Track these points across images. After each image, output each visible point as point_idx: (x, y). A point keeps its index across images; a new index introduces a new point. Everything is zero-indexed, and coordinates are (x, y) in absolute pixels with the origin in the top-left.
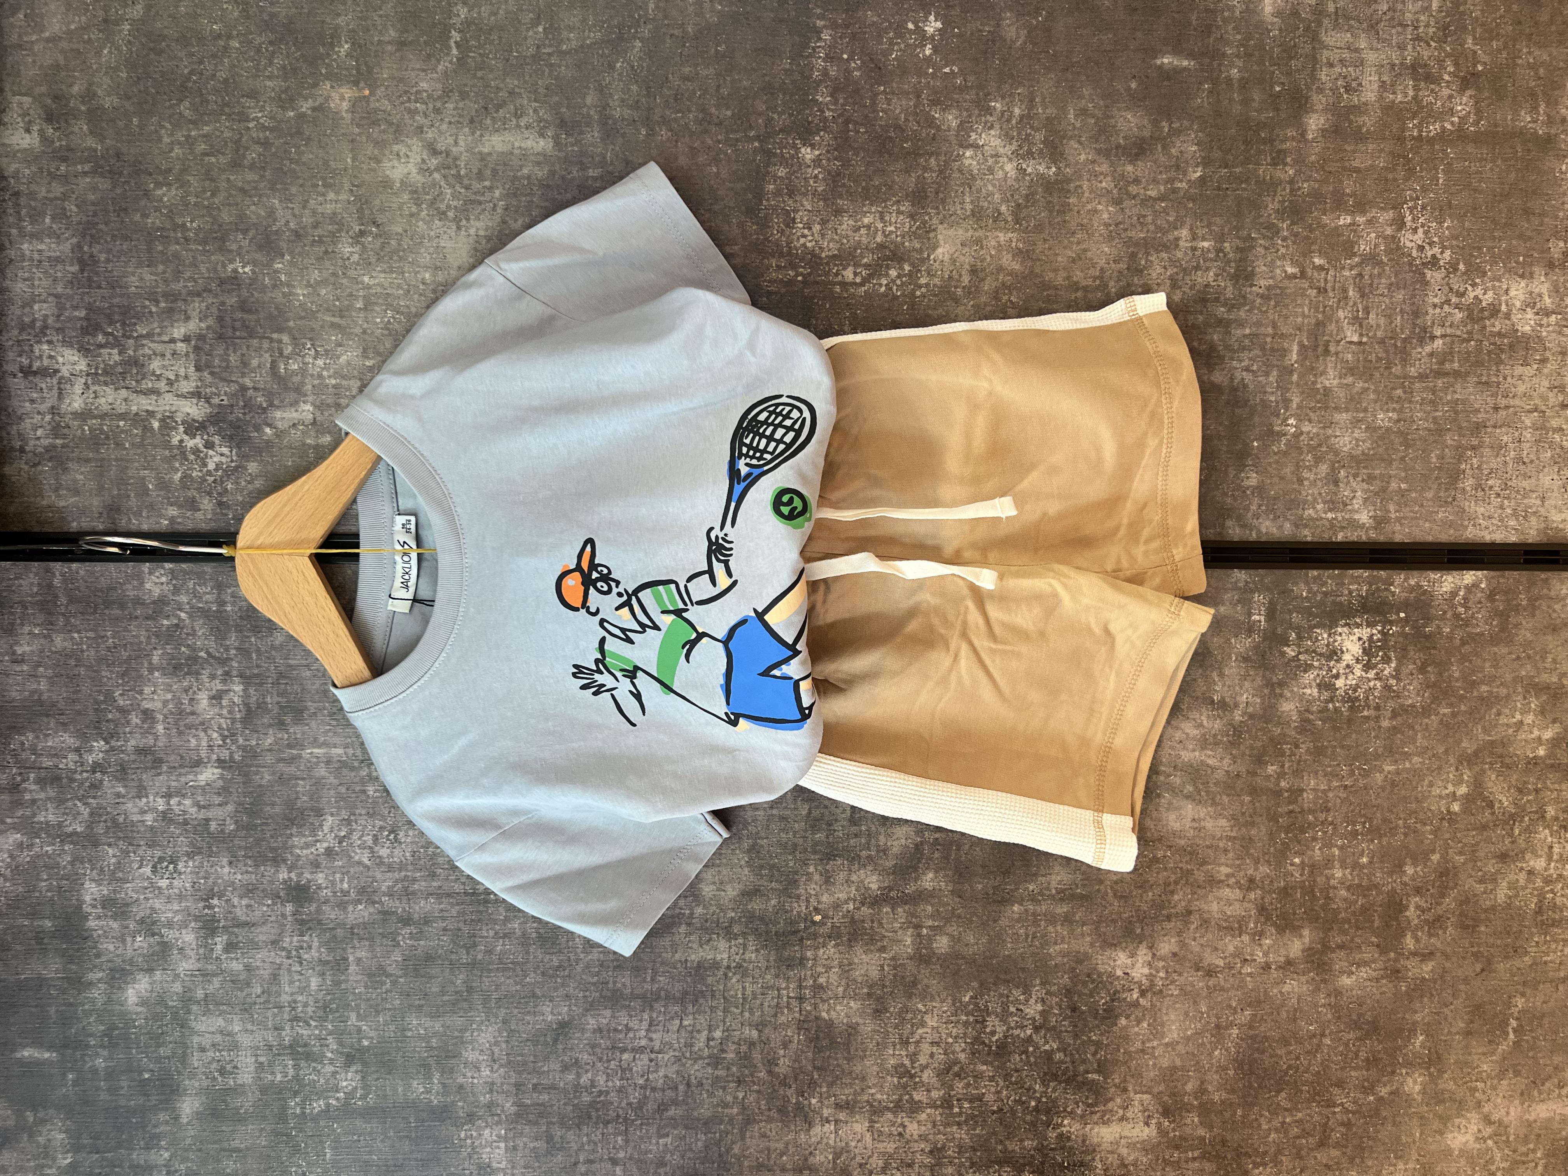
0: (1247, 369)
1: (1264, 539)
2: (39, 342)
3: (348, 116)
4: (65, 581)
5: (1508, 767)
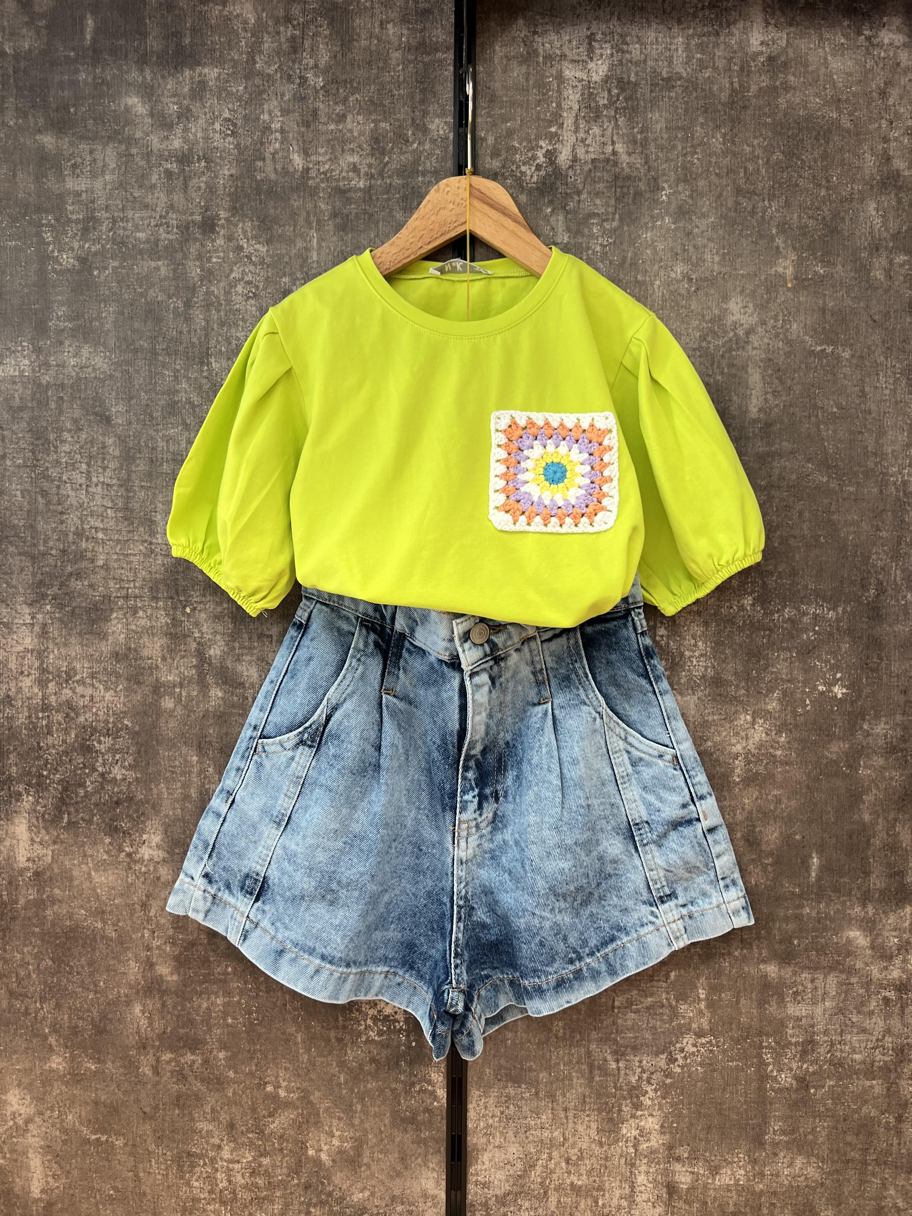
2: (612, 48)
4: (440, 61)
5: (299, 1127)
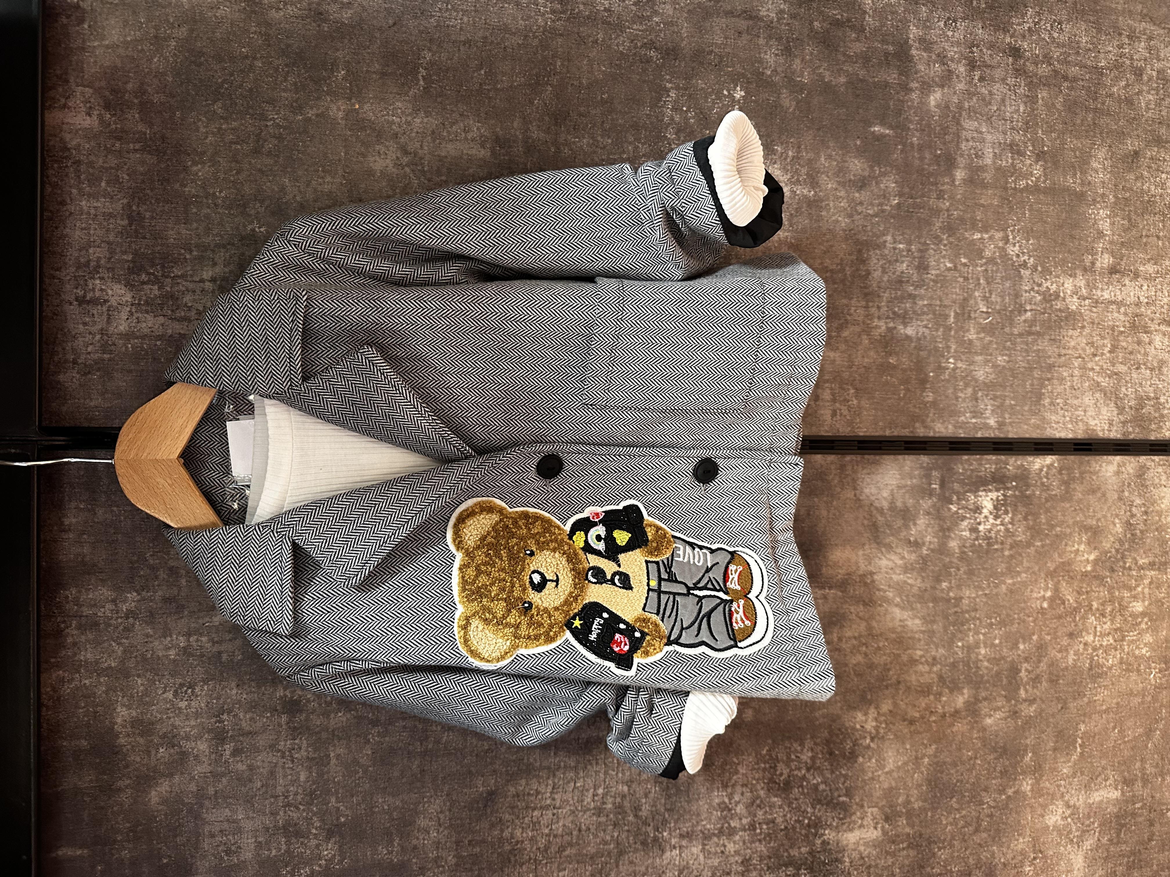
0: (926, 327)
1: (937, 435)
3: (344, 122)
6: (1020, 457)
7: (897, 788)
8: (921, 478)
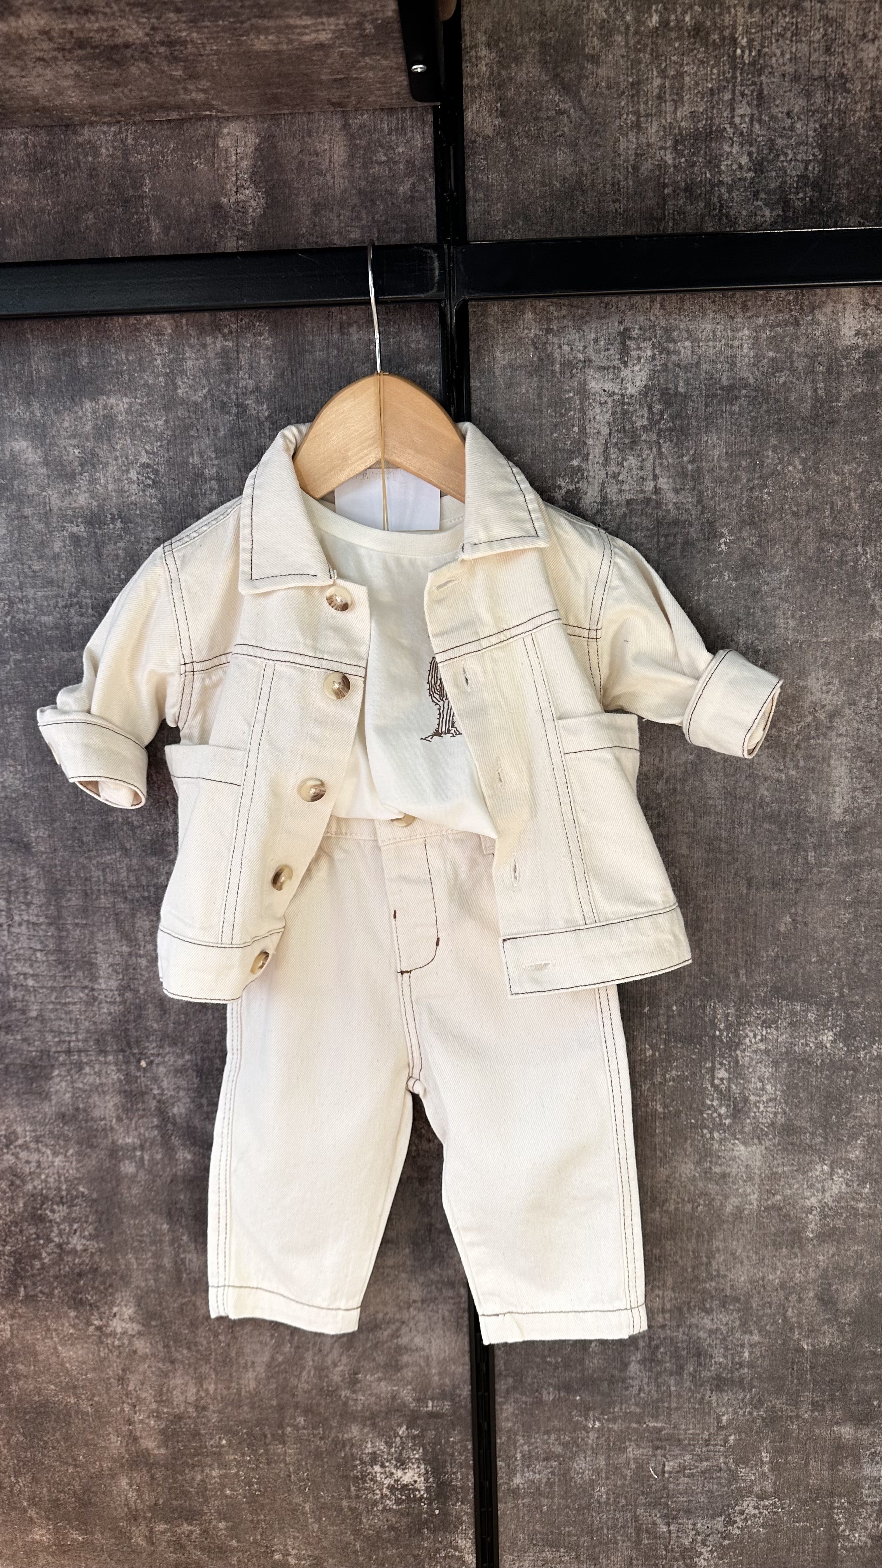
6: (473, 1520)
7: (36, 1362)
8: (440, 1387)
